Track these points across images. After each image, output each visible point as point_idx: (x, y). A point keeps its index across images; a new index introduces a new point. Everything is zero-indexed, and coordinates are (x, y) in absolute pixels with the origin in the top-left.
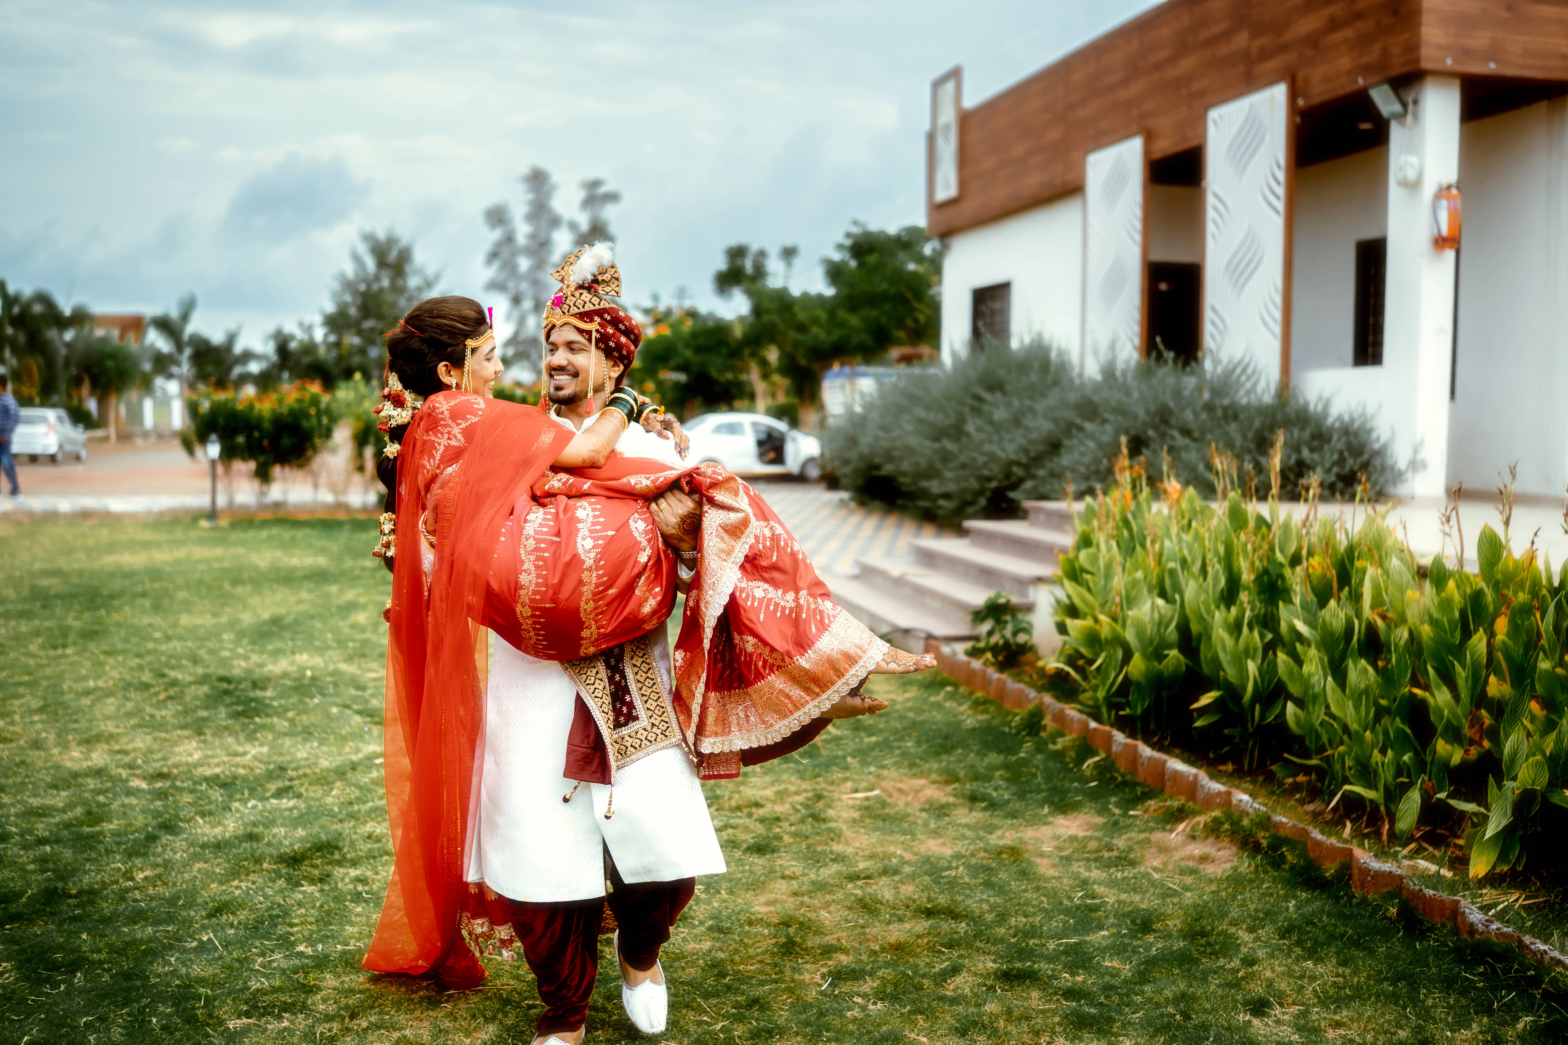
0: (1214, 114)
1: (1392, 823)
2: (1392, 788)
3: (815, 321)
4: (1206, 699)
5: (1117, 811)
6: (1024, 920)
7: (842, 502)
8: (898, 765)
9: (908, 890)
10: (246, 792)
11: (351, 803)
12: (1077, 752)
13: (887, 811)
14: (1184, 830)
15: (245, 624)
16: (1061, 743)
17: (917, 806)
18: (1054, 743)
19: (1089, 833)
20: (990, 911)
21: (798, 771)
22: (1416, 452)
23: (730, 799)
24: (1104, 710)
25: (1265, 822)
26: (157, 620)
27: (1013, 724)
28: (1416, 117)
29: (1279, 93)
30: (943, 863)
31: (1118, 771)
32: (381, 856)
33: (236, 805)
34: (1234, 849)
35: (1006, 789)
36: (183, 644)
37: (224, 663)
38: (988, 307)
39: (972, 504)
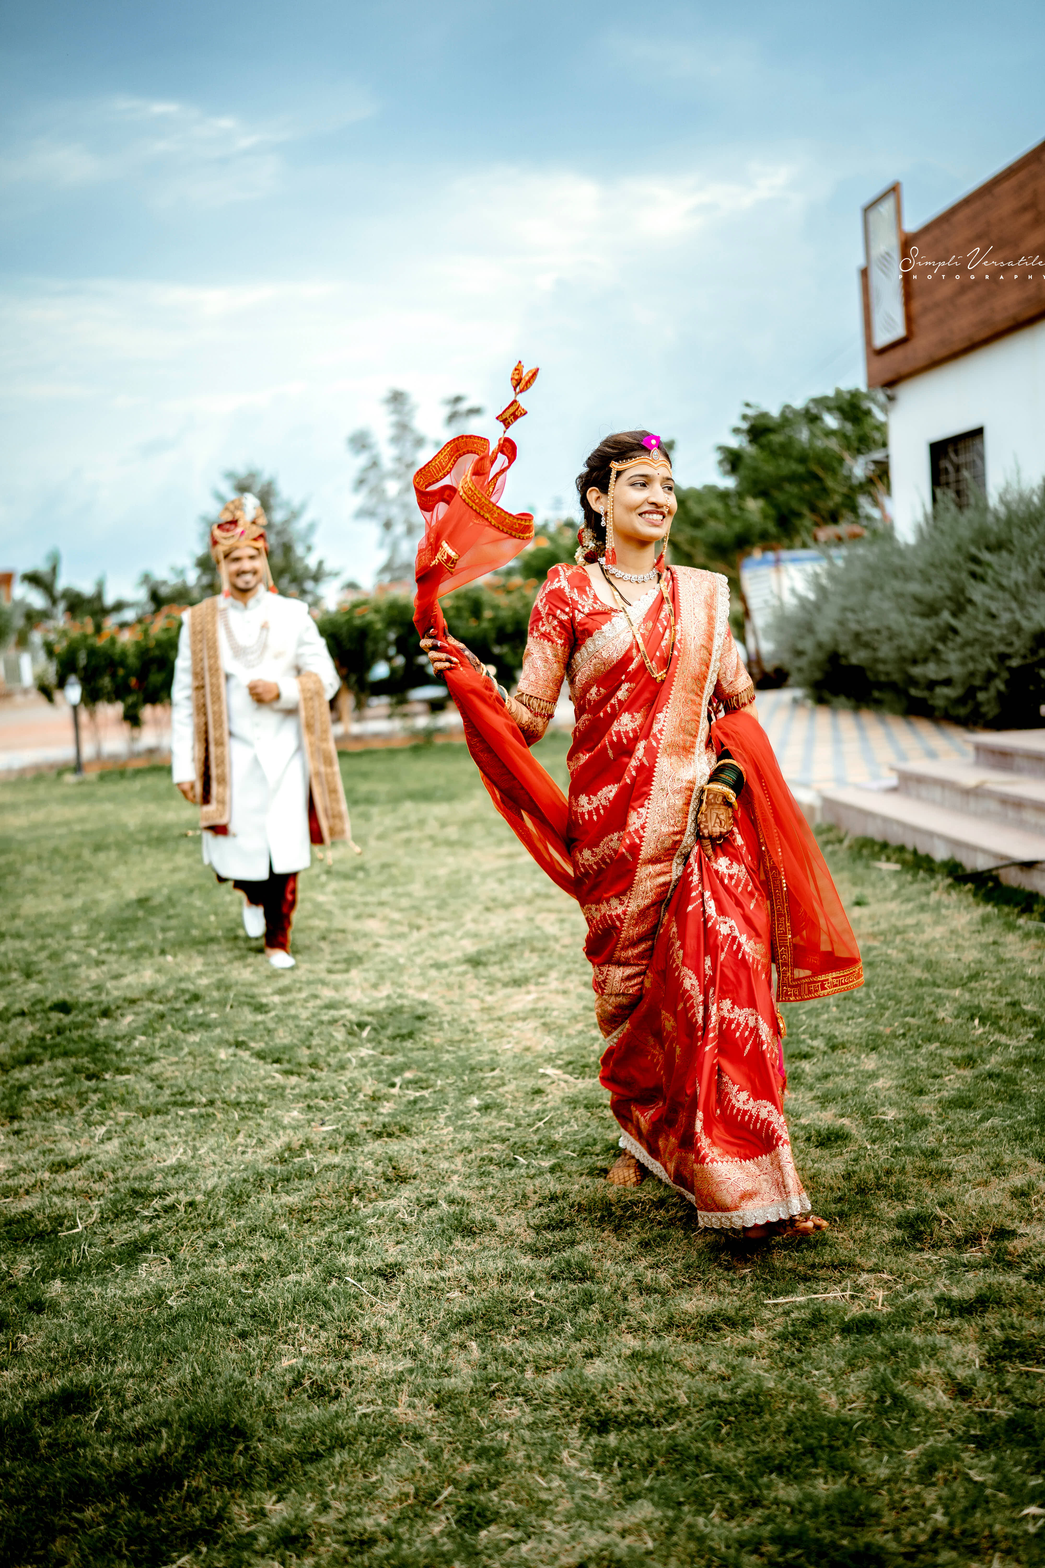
3: (713, 514)
7: (795, 702)
37: (67, 975)
38: (952, 462)
39: (985, 688)
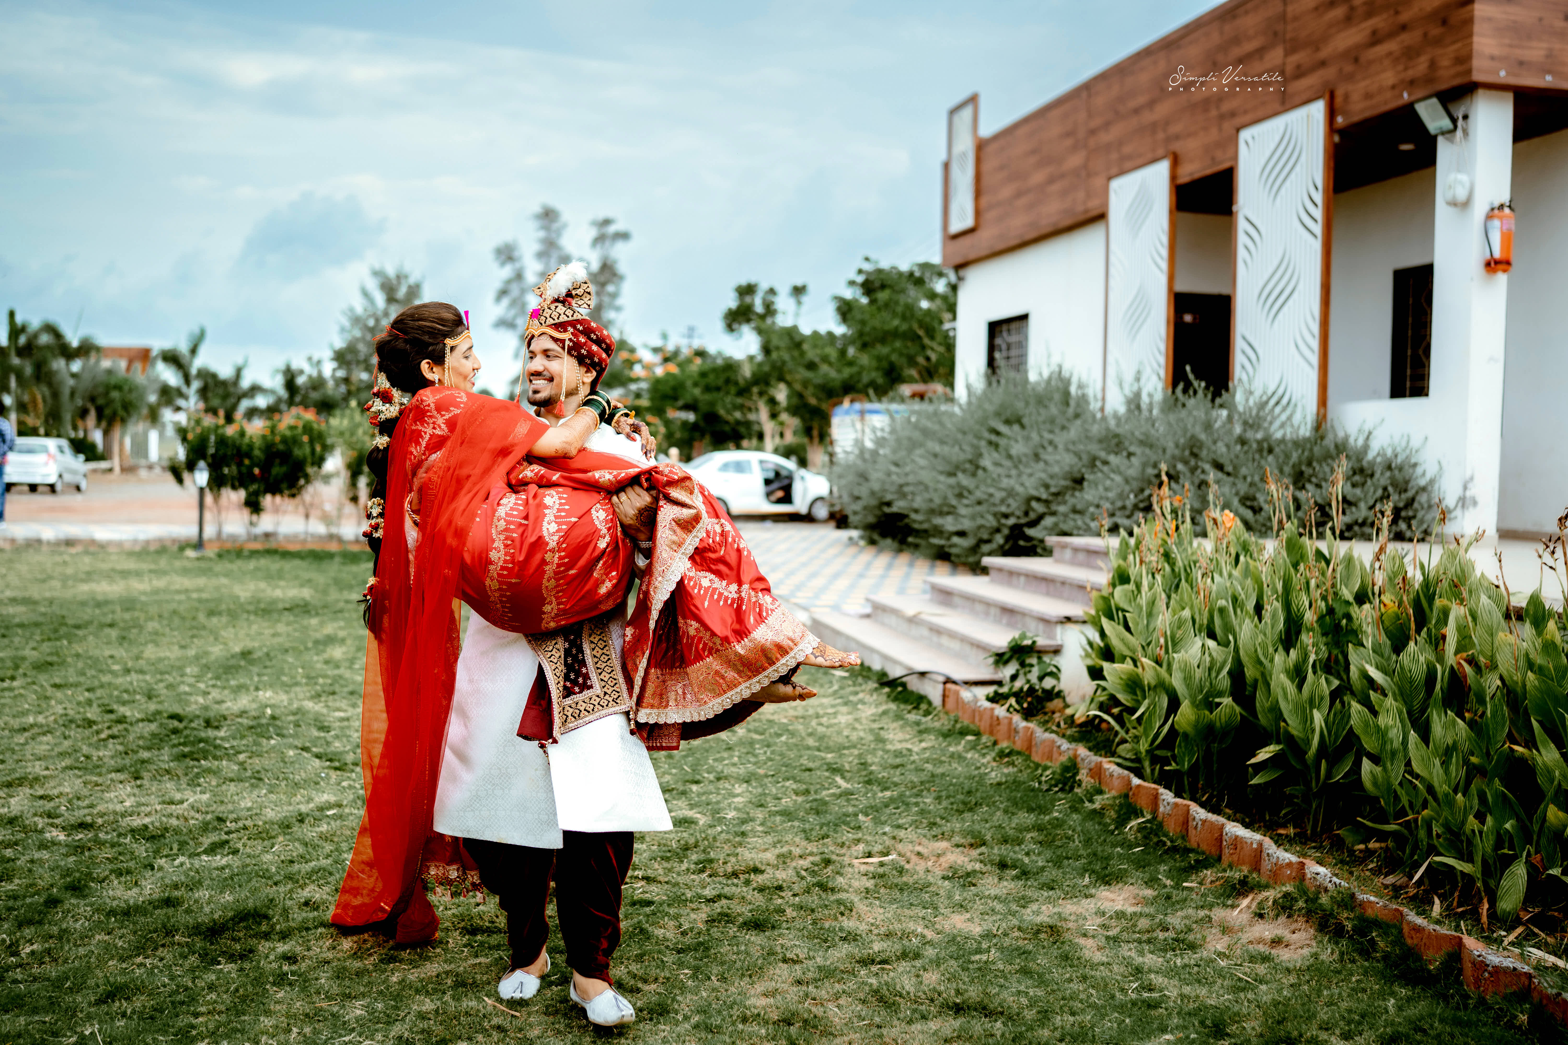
0: (1245, 135)
1: (1493, 903)
2: (1491, 861)
3: (825, 359)
4: (1263, 755)
5: (1169, 882)
6: (1071, 1019)
7: (852, 541)
8: (916, 824)
9: (932, 978)
10: (175, 846)
11: (292, 862)
12: (1117, 812)
13: (905, 879)
14: (1248, 907)
15: (212, 658)
16: (1099, 802)
17: (939, 873)
18: (1091, 801)
19: (1138, 909)
20: (1030, 1006)
21: (804, 831)
22: (1465, 488)
23: (725, 863)
24: (1147, 764)
25: (1348, 901)
26: (120, 652)
27: (1043, 779)
28: (1466, 133)
29: (1317, 110)
30: (972, 945)
31: (1166, 835)
32: (316, 928)
33: (162, 862)
34: (1312, 931)
35: (1039, 854)
36: (141, 677)
37: (181, 698)
38: (1004, 340)
39: (988, 541)
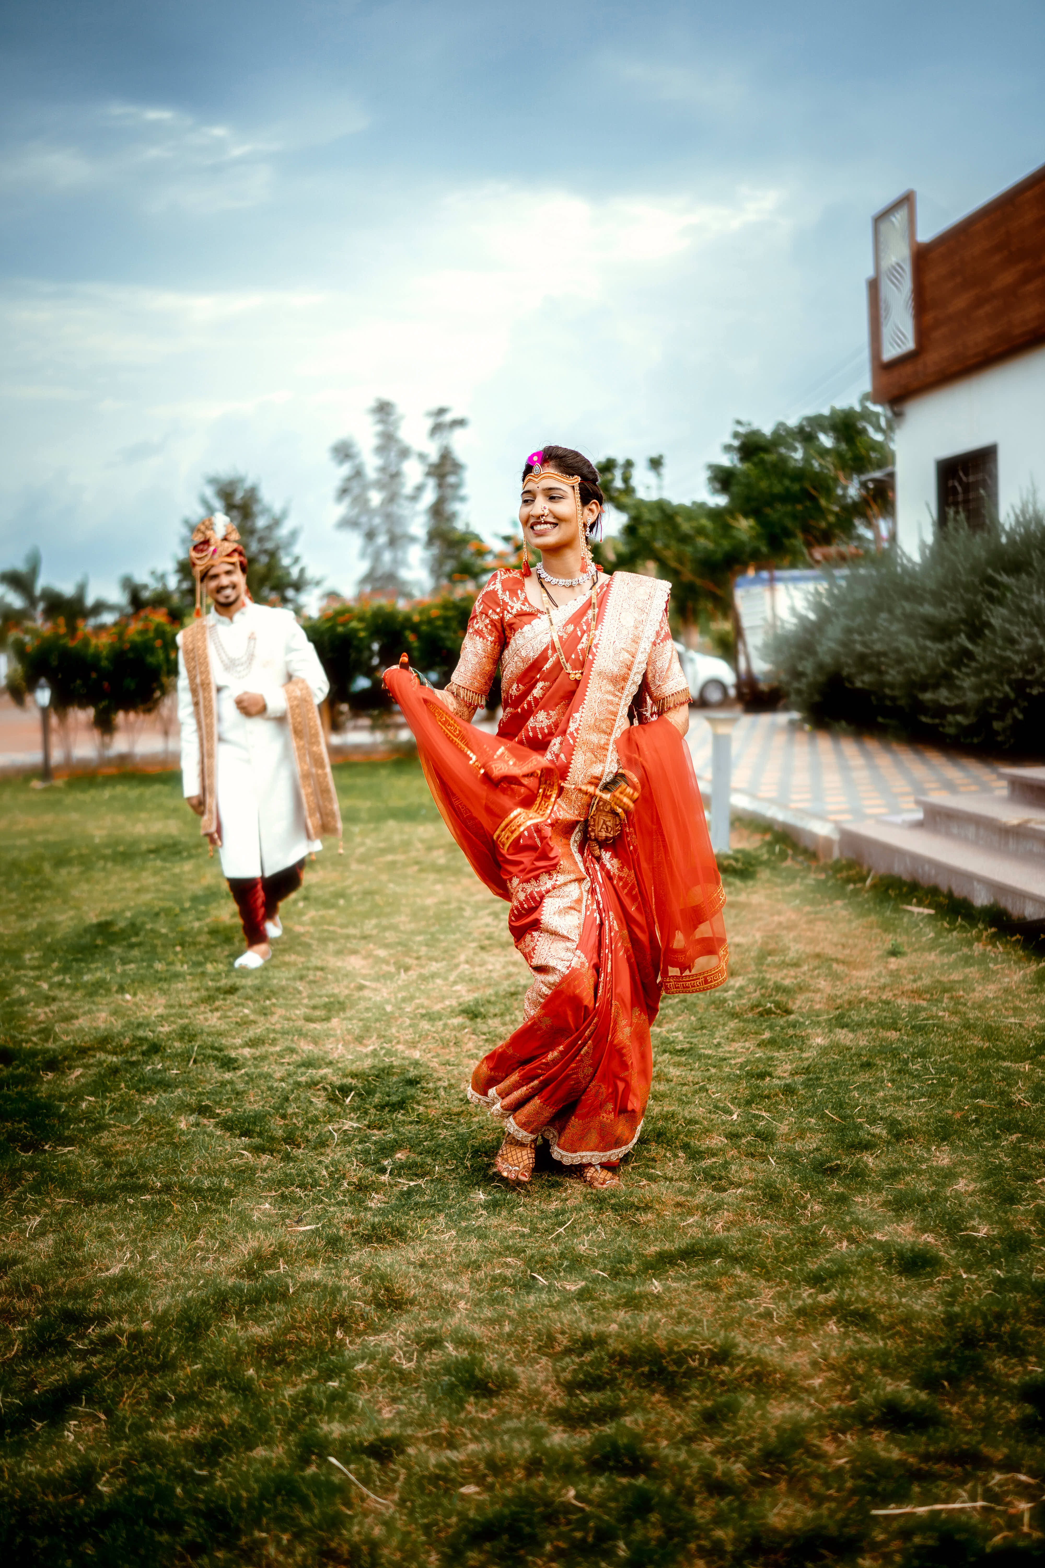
38: (960, 481)
